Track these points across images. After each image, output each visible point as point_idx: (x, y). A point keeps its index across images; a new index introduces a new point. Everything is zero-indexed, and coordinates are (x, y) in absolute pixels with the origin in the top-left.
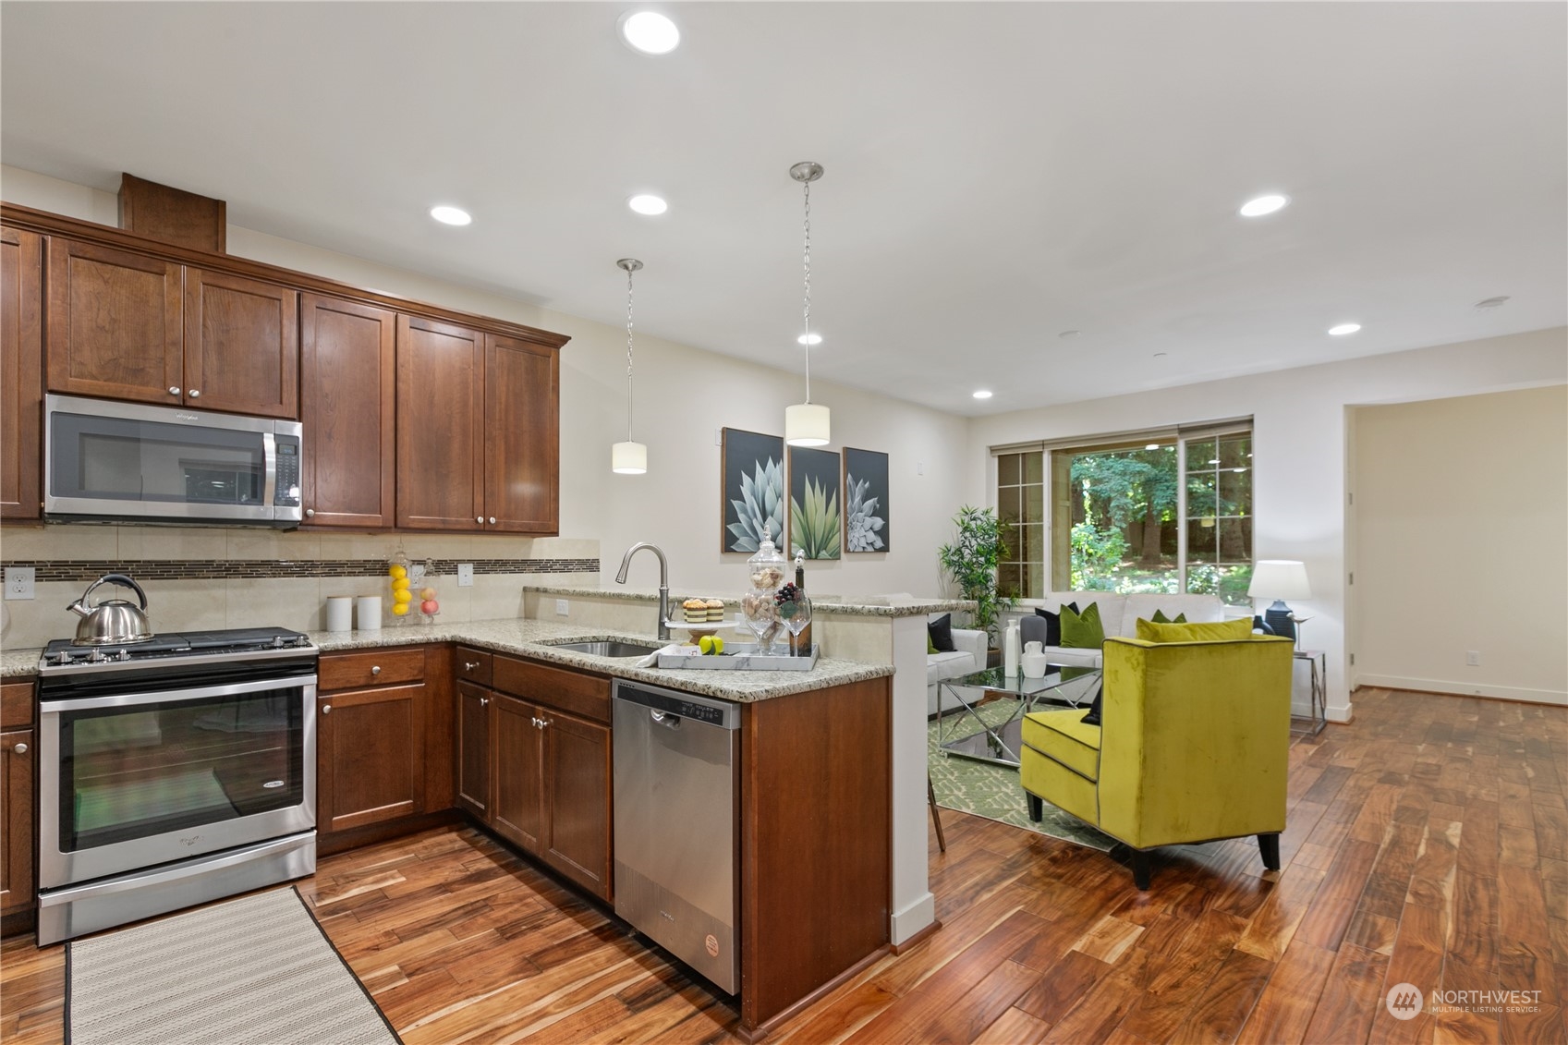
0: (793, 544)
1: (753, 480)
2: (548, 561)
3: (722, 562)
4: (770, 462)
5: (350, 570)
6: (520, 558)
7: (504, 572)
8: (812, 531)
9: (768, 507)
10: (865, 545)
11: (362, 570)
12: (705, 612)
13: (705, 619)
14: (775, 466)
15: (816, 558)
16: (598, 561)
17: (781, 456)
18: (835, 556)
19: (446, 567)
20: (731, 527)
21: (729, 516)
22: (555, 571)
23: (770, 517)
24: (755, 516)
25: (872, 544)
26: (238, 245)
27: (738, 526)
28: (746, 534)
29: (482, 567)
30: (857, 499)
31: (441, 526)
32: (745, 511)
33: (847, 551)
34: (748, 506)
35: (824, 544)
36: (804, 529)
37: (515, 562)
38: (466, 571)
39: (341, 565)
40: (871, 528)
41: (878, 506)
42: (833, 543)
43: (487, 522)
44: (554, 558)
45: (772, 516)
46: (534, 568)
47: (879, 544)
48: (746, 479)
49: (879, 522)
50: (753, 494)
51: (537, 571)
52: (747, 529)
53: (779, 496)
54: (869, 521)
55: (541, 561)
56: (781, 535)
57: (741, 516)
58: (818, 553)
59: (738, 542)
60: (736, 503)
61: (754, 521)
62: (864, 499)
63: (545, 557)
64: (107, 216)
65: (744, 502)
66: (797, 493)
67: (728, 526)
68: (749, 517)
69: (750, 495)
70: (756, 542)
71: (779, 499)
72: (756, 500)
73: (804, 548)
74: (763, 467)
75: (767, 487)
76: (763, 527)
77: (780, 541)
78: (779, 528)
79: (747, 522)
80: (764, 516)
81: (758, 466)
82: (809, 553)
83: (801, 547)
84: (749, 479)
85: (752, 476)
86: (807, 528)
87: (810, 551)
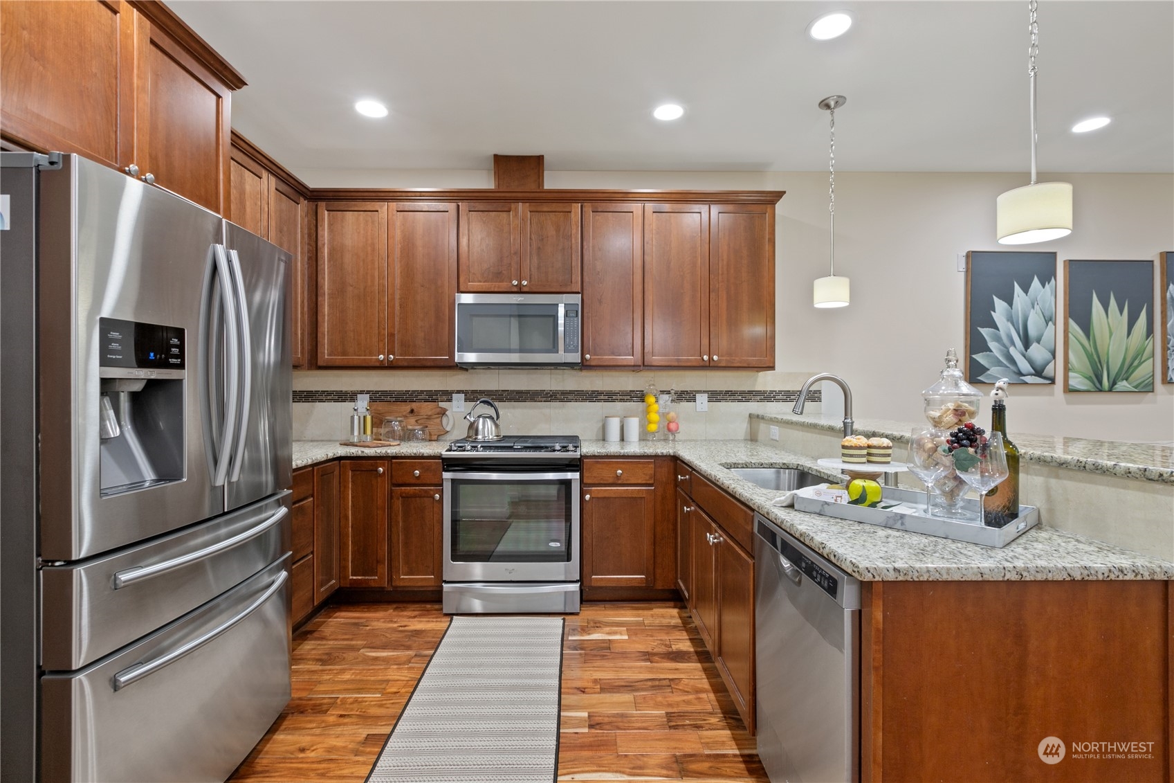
0: (1071, 374)
1: (1010, 303)
2: (772, 392)
4: (1036, 282)
5: (621, 397)
6: (746, 389)
7: (733, 400)
9: (1032, 332)
11: (629, 397)
12: (865, 452)
13: (864, 460)
14: (1044, 286)
15: (1110, 392)
16: (817, 391)
17: (1053, 274)
18: (1146, 388)
19: (686, 396)
20: (980, 358)
21: (975, 344)
22: (778, 400)
23: (1034, 347)
24: (1013, 344)
26: (552, 182)
27: (988, 355)
28: (999, 363)
29: (715, 396)
31: (676, 364)
32: (998, 339)
33: (1167, 382)
34: (1002, 333)
35: (1125, 374)
36: (1089, 356)
37: (742, 393)
38: (702, 399)
39: (615, 394)
42: (1143, 371)
43: (710, 359)
44: (777, 389)
45: (1038, 341)
46: (758, 398)
48: (999, 304)
50: (1010, 319)
51: (761, 400)
52: (1001, 358)
53: (1049, 319)
55: (765, 392)
56: (1051, 365)
57: (992, 345)
58: (1113, 385)
59: (989, 372)
60: (985, 332)
61: (1012, 350)
63: (769, 388)
64: (485, 182)
65: (998, 329)
66: (1079, 313)
67: (973, 356)
68: (1004, 345)
69: (1005, 320)
70: (1015, 372)
71: (1050, 323)
72: (1013, 325)
73: (1089, 379)
74: (1026, 289)
75: (1030, 311)
76: (1024, 356)
77: (1049, 371)
78: (1049, 356)
79: (1001, 351)
80: (1027, 343)
81: (1017, 288)
82: (1098, 385)
83: (1086, 378)
84: (1005, 304)
85: (1009, 300)
86: (1095, 357)
87: (1101, 382)
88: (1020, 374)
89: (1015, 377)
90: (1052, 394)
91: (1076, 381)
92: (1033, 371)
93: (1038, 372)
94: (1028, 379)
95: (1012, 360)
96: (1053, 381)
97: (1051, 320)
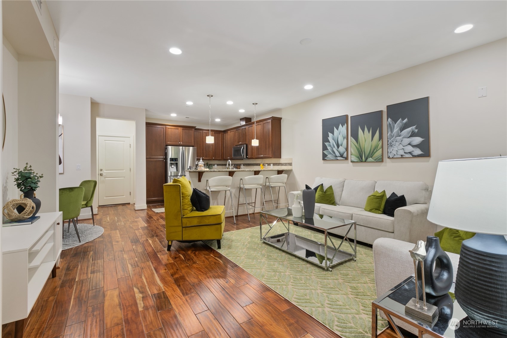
0: (352, 156)
1: (333, 134)
3: (323, 163)
4: (340, 126)
6: (279, 163)
7: (277, 165)
8: (363, 150)
9: (340, 143)
10: (404, 154)
14: (343, 127)
15: (365, 161)
16: (292, 163)
17: (346, 122)
18: (380, 160)
19: (269, 164)
20: (325, 152)
21: (325, 148)
23: (340, 147)
24: (334, 147)
25: (410, 153)
27: (327, 151)
28: (330, 153)
29: (274, 164)
30: (396, 130)
32: (330, 146)
33: (389, 158)
34: (331, 144)
35: (371, 154)
36: (358, 149)
38: (272, 165)
40: (409, 144)
41: (416, 130)
42: (378, 153)
43: (262, 156)
44: (284, 163)
45: (341, 146)
47: (418, 152)
48: (330, 134)
49: (418, 140)
50: (333, 139)
51: (281, 165)
54: (407, 141)
55: (282, 163)
56: (345, 153)
57: (329, 148)
58: (367, 159)
59: (328, 156)
60: (326, 144)
61: (334, 149)
62: (402, 129)
65: (330, 143)
66: (355, 136)
67: (324, 152)
68: (332, 148)
69: (332, 140)
70: (335, 156)
71: (345, 139)
72: (334, 141)
73: (358, 157)
74: (337, 129)
75: (339, 136)
76: (337, 151)
77: (345, 155)
78: (345, 150)
79: (331, 149)
80: (338, 147)
81: (335, 129)
82: (361, 160)
83: (357, 157)
84: (332, 134)
85: (333, 133)
86: (360, 149)
87: (362, 158)
88: (336, 157)
89: (335, 157)
90: (348, 163)
91: (354, 159)
92: (340, 155)
93: (342, 156)
94: (339, 158)
95: (334, 152)
96: (346, 159)
97: (345, 138)
